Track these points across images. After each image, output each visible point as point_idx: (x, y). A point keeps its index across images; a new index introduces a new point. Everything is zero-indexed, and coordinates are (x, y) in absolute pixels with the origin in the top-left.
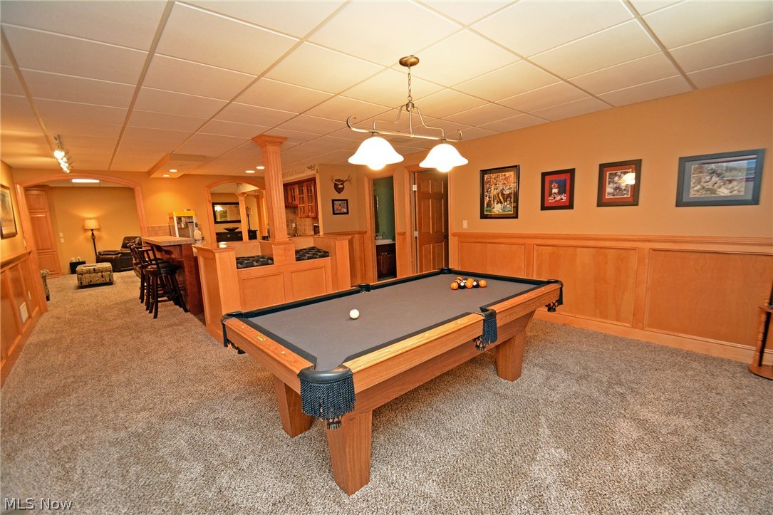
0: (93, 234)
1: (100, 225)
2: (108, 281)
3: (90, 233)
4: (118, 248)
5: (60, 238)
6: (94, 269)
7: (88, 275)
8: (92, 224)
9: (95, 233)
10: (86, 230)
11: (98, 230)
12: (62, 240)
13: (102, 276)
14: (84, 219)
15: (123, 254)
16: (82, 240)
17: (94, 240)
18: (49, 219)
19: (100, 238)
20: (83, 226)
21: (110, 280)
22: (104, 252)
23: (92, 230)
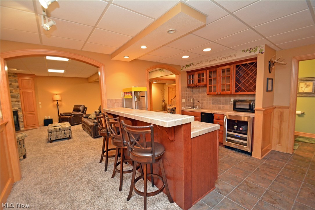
0: (58, 103)
1: (62, 98)
2: (68, 136)
3: (56, 102)
4: (71, 111)
5: (39, 105)
6: (60, 128)
7: (56, 133)
8: (57, 97)
9: (59, 102)
10: (54, 101)
11: (60, 101)
12: (41, 106)
13: (65, 133)
14: (53, 95)
15: (75, 115)
16: (51, 106)
17: (58, 106)
18: (34, 94)
19: (61, 105)
20: (53, 99)
21: (70, 136)
22: (64, 113)
23: (57, 101)
